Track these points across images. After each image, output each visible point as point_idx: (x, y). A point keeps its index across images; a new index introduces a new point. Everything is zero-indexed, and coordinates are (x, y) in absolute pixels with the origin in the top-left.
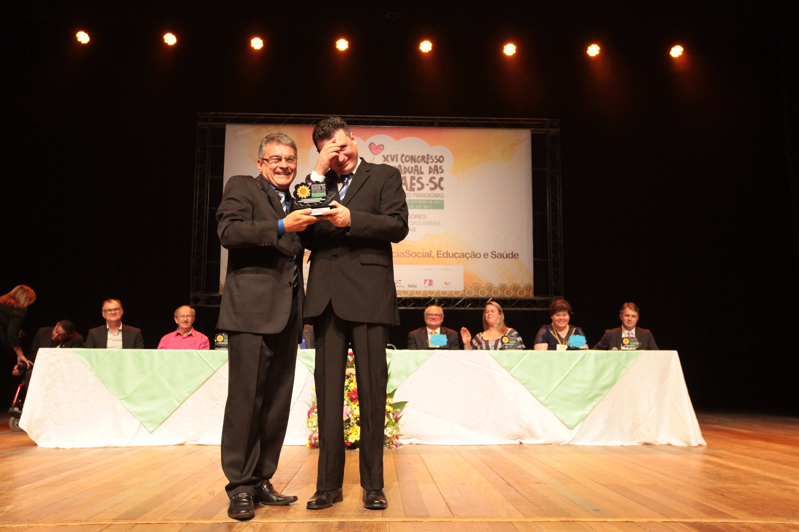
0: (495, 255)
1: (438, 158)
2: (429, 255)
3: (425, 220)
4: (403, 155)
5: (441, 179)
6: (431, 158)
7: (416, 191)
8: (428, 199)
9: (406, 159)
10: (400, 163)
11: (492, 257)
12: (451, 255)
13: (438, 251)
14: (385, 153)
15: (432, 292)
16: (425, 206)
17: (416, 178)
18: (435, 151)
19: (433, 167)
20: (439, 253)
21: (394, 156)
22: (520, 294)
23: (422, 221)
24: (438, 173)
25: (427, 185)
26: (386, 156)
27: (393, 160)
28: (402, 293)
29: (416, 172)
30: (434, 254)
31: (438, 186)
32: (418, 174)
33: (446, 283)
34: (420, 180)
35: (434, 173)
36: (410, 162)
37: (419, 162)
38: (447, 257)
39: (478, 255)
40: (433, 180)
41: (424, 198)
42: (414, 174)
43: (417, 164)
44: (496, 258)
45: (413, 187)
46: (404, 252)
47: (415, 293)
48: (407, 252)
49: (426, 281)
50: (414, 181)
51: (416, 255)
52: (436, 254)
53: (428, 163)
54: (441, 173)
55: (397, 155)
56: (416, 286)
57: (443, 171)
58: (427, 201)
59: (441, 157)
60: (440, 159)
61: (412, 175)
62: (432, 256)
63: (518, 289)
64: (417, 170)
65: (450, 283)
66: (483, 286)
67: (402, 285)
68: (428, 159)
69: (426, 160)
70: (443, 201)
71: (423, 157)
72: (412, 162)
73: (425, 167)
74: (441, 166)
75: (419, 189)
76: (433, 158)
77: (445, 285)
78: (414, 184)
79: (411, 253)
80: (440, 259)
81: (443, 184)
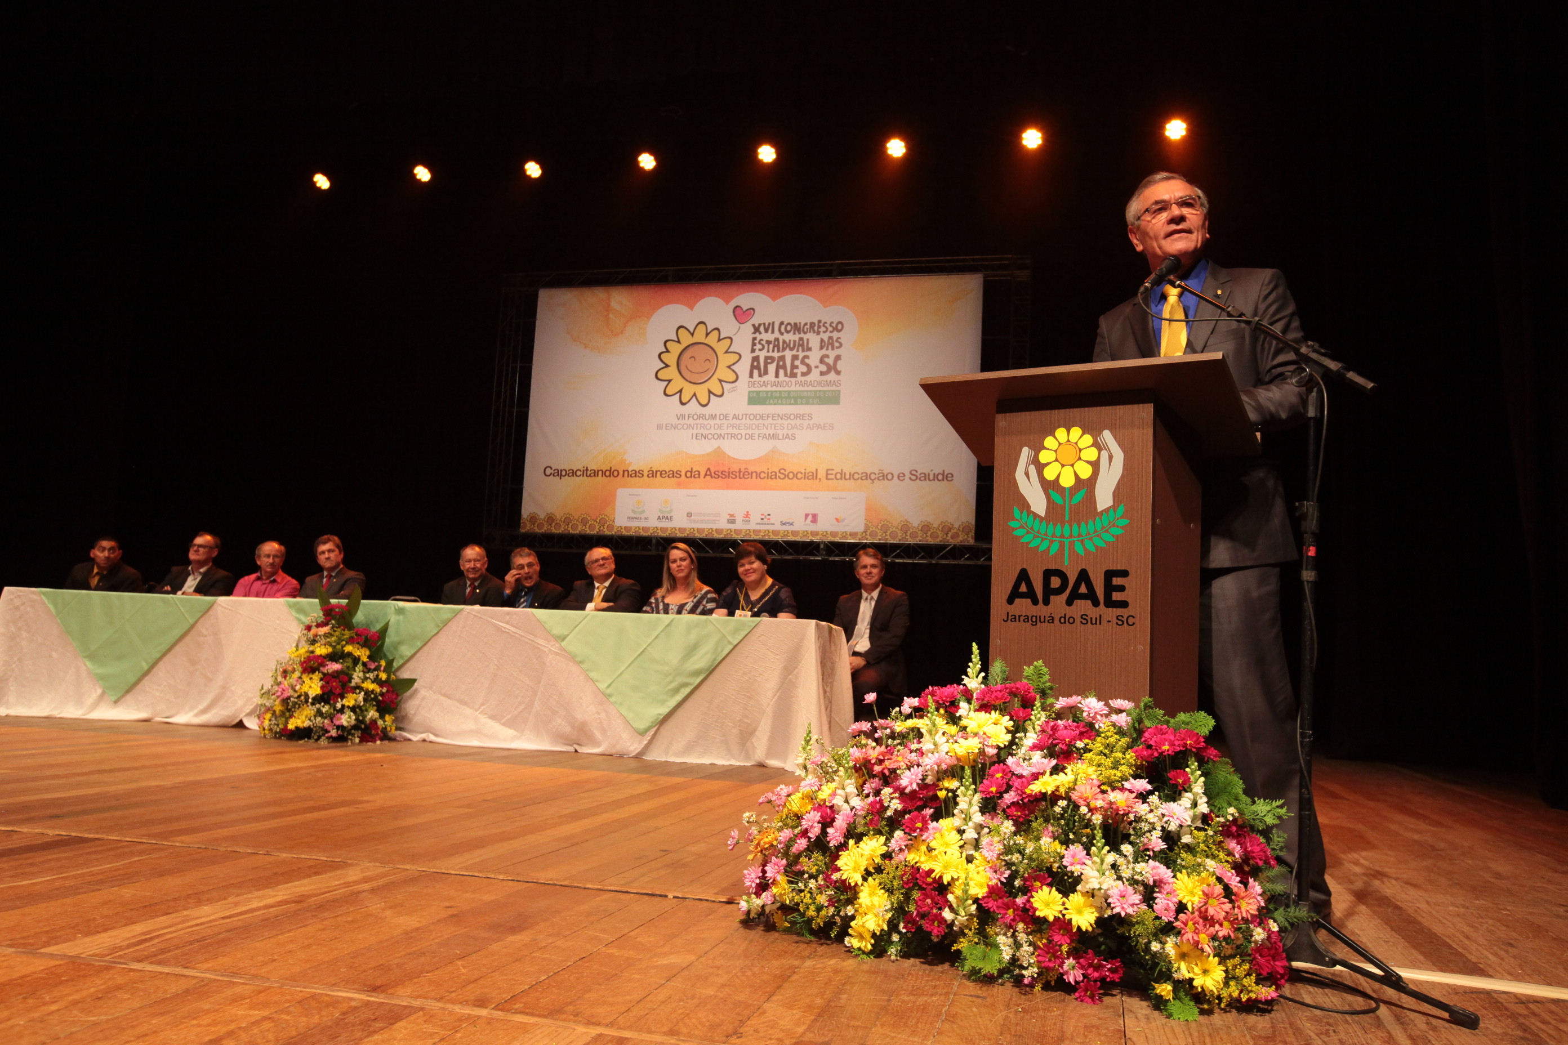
0: (916, 476)
1: (834, 325)
2: (814, 476)
3: (811, 422)
4: (782, 323)
5: (838, 358)
6: (824, 326)
7: (799, 378)
8: (818, 388)
9: (786, 328)
10: (777, 334)
11: (910, 478)
12: (847, 477)
13: (828, 470)
14: (756, 320)
15: (816, 534)
16: (811, 400)
17: (800, 357)
18: (830, 314)
19: (826, 340)
20: (829, 472)
21: (769, 324)
22: (952, 537)
23: (805, 423)
24: (833, 349)
25: (817, 367)
26: (757, 325)
27: (766, 331)
28: (771, 534)
29: (800, 348)
30: (822, 474)
31: (833, 368)
32: (803, 351)
33: (837, 520)
34: (806, 361)
35: (827, 349)
36: (792, 332)
37: (805, 333)
38: (841, 479)
39: (890, 477)
40: (826, 360)
41: (810, 388)
42: (798, 351)
43: (802, 335)
44: (918, 481)
45: (795, 371)
46: (777, 471)
47: (790, 534)
48: (782, 471)
49: (807, 515)
50: (797, 363)
51: (795, 476)
52: (825, 475)
53: (818, 333)
54: (837, 348)
55: (773, 323)
56: (792, 524)
57: (841, 345)
58: (815, 392)
59: (840, 323)
60: (838, 327)
61: (794, 352)
62: (819, 477)
63: (950, 530)
64: (802, 345)
65: (843, 520)
66: (895, 524)
67: (771, 521)
68: (819, 327)
69: (816, 328)
70: (839, 391)
71: (812, 324)
72: (794, 333)
73: (814, 340)
74: (839, 338)
75: (803, 374)
76: (827, 325)
77: (836, 523)
78: (797, 367)
79: (786, 473)
80: (830, 481)
81: (840, 366)
